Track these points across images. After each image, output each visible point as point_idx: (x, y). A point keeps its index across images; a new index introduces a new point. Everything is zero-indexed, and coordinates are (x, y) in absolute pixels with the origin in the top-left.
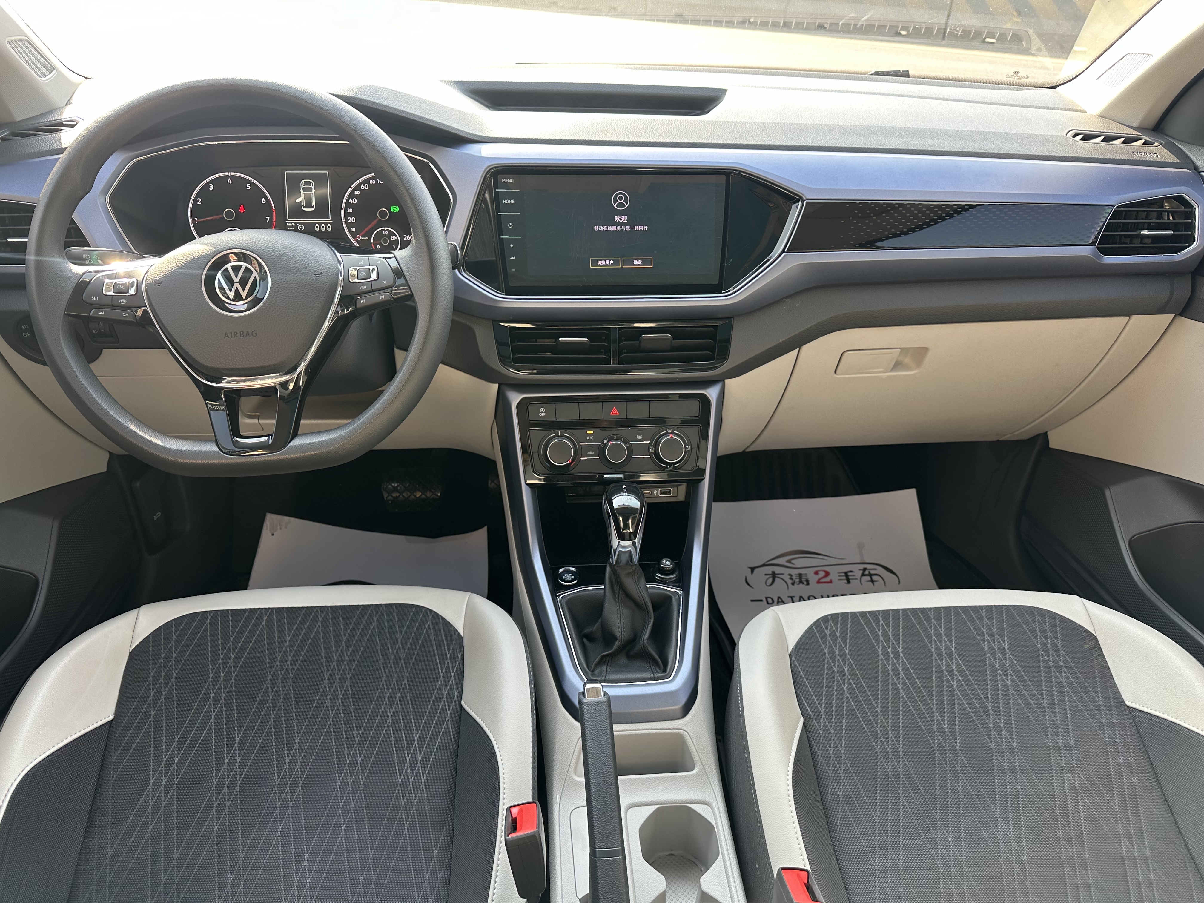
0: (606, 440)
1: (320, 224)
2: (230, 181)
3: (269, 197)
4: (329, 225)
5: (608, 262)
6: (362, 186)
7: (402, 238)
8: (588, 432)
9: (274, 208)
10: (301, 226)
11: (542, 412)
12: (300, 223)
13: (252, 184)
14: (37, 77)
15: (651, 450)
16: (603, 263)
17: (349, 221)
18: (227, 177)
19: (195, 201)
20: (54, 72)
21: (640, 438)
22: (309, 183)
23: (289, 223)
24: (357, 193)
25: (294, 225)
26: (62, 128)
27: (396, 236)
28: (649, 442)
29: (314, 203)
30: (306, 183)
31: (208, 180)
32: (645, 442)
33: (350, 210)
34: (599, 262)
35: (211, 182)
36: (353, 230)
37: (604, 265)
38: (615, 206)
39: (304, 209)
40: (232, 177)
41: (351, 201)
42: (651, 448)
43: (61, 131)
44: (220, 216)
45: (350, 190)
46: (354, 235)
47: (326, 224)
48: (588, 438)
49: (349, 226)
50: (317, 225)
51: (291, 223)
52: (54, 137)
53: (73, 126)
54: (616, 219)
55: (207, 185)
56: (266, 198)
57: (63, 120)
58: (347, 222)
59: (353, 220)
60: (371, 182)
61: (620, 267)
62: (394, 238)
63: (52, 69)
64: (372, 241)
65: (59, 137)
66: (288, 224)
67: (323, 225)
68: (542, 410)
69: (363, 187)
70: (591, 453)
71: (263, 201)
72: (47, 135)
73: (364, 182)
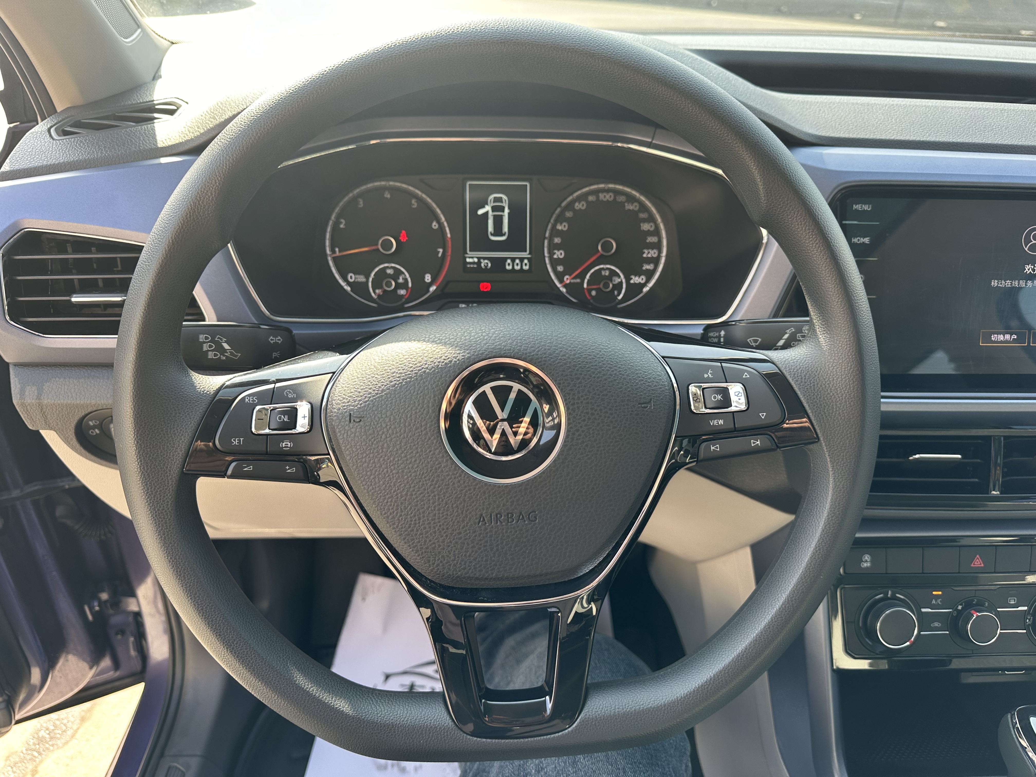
0: (961, 605)
1: (513, 260)
2: (387, 195)
3: (443, 219)
4: (526, 261)
5: (1008, 337)
6: (577, 204)
7: (628, 279)
8: (934, 593)
9: (449, 235)
10: (487, 263)
11: (866, 561)
12: (485, 258)
13: (419, 200)
14: (118, 36)
15: (1028, 621)
16: (1001, 337)
17: (555, 256)
18: (385, 189)
19: (337, 223)
20: (139, 30)
21: (1012, 602)
22: (500, 200)
23: (470, 257)
24: (569, 214)
25: (476, 260)
26: (156, 115)
27: (619, 277)
28: (1026, 608)
29: (506, 229)
30: (496, 200)
31: (356, 191)
32: (1020, 608)
33: (557, 240)
34: (994, 338)
35: (360, 195)
36: (560, 268)
37: (1001, 342)
38: (1026, 249)
39: (493, 238)
40: (392, 189)
41: (559, 227)
42: (1029, 617)
43: (155, 121)
44: (374, 248)
45: (558, 210)
46: (561, 277)
47: (522, 260)
48: (934, 602)
49: (555, 263)
50: (509, 261)
51: (472, 258)
52: (145, 130)
53: (171, 112)
54: (1027, 270)
55: (355, 199)
56: (439, 221)
57: (155, 102)
58: (551, 258)
59: (561, 254)
60: (591, 198)
61: (1026, 345)
62: (617, 280)
63: (135, 26)
64: (585, 286)
65: (153, 129)
66: (468, 260)
67: (517, 261)
68: (867, 558)
69: (578, 206)
70: (936, 624)
71: (435, 225)
72: (134, 126)
73: (579, 199)
